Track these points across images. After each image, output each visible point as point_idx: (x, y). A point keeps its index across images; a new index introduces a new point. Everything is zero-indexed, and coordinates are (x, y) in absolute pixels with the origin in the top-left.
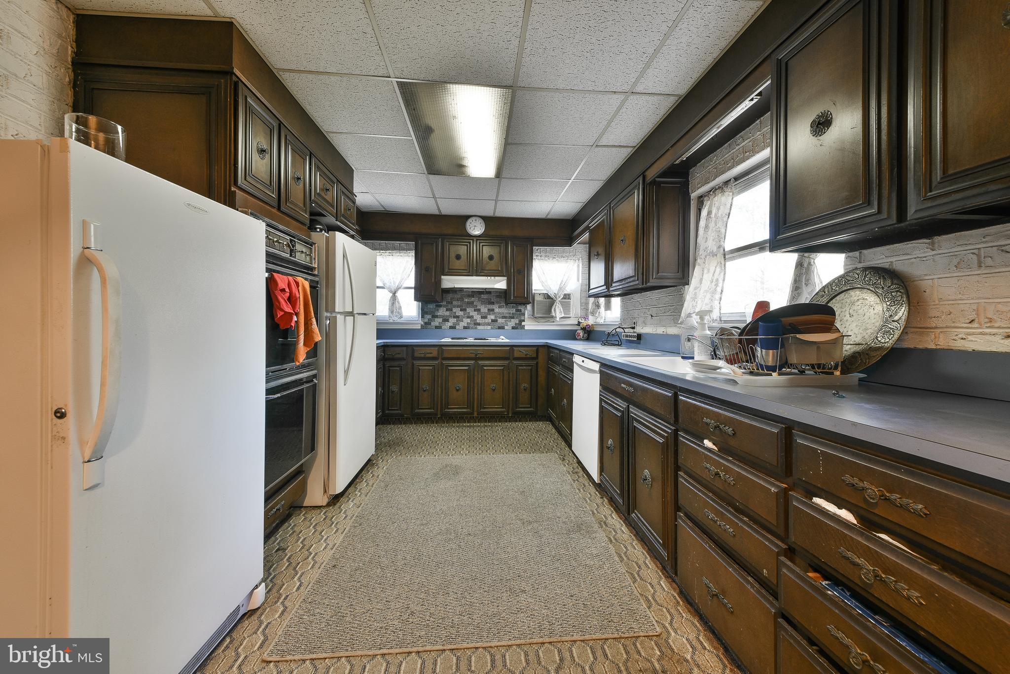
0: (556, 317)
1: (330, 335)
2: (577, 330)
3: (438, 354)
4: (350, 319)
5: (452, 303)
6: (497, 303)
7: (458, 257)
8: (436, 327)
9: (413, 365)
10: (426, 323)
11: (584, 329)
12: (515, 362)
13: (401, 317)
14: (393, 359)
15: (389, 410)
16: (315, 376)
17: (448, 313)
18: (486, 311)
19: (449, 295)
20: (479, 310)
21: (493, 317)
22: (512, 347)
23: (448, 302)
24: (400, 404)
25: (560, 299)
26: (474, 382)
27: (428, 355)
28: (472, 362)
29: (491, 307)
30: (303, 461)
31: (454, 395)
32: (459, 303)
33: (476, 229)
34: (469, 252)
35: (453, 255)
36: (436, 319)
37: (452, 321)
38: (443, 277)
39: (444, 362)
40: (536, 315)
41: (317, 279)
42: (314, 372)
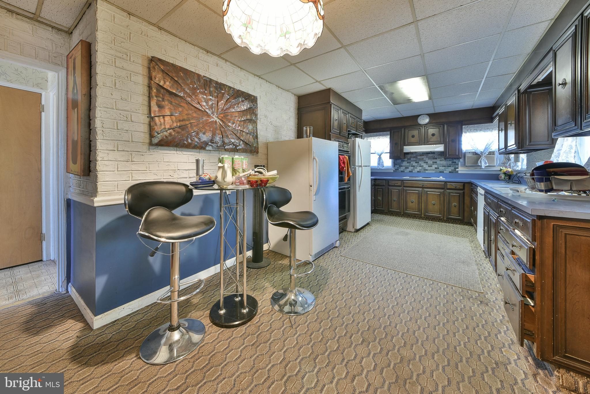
0: (481, 166)
1: (354, 173)
2: (500, 174)
3: (401, 184)
4: (360, 168)
5: (410, 159)
6: (439, 158)
7: (413, 136)
8: (402, 171)
9: (388, 189)
10: (396, 169)
11: (505, 173)
12: (448, 191)
13: (383, 167)
14: (378, 185)
15: (377, 207)
16: (349, 187)
17: (408, 164)
18: (432, 163)
19: (408, 155)
20: (427, 162)
21: (436, 166)
22: (446, 182)
23: (408, 159)
24: (383, 206)
25: (485, 155)
26: (422, 200)
27: (396, 184)
28: (421, 189)
29: (435, 161)
30: (346, 214)
31: (410, 204)
32: (415, 159)
33: (424, 120)
34: (419, 133)
35: (410, 136)
36: (401, 167)
37: (410, 168)
38: (404, 147)
39: (405, 188)
40: (466, 165)
41: (350, 155)
42: (349, 186)
